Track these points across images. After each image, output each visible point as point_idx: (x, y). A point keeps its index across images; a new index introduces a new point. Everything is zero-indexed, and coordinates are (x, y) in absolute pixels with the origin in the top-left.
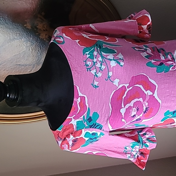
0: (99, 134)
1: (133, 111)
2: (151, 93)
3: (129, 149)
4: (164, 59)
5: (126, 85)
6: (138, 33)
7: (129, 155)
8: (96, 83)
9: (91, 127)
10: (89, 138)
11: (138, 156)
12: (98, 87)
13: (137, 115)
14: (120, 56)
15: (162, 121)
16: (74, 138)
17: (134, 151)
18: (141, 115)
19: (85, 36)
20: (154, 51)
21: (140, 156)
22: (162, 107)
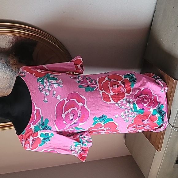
0: (50, 134)
1: (71, 116)
2: (83, 105)
3: (73, 147)
4: (90, 83)
5: (65, 99)
6: (75, 70)
7: (74, 152)
8: (46, 99)
9: (44, 129)
10: (43, 138)
11: (80, 152)
12: (47, 102)
13: (74, 119)
14: (60, 81)
15: (93, 125)
16: (33, 138)
17: (77, 149)
18: (77, 120)
19: (38, 71)
20: (84, 79)
21: (81, 152)
22: (90, 114)
